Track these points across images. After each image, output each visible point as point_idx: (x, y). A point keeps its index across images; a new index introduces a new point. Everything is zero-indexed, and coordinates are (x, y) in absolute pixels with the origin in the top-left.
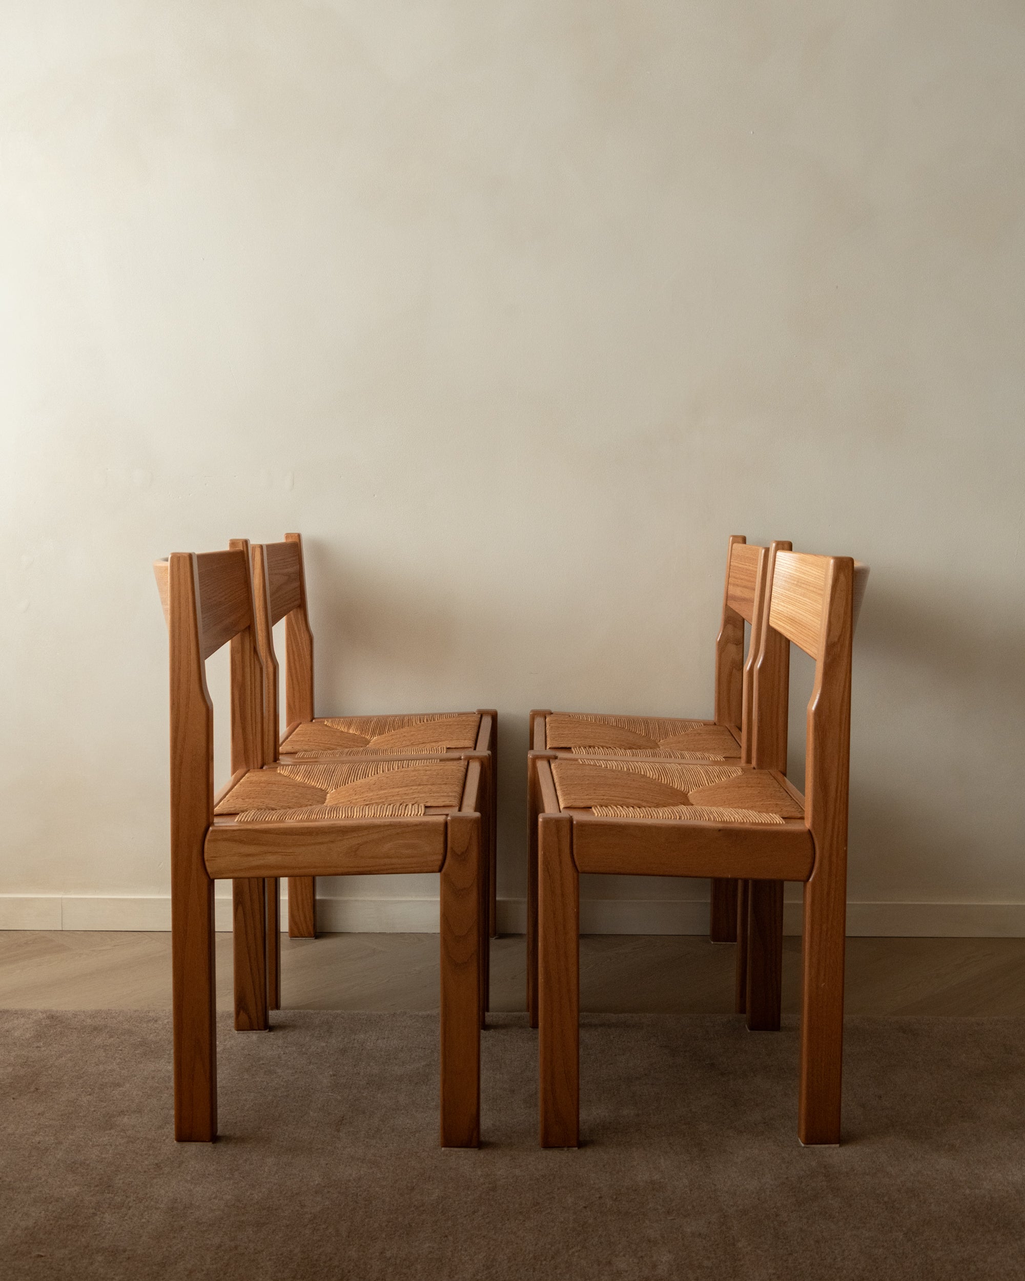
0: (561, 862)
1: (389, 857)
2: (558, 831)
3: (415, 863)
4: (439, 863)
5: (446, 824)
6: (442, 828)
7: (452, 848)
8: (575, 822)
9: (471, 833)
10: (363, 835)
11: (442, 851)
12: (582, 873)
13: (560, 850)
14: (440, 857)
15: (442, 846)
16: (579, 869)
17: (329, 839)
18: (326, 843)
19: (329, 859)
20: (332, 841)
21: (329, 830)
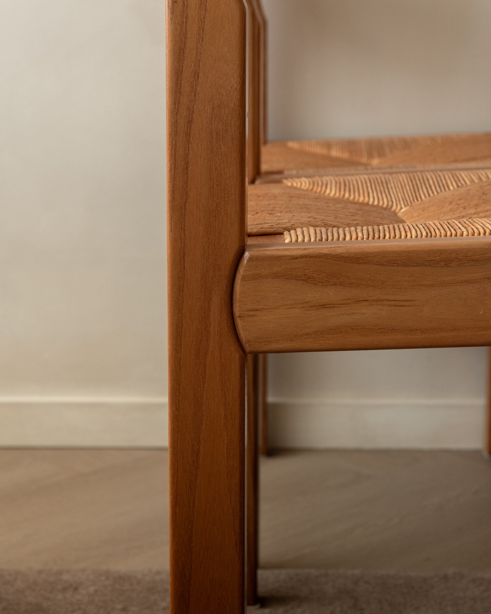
17: (483, 274)
18: (477, 281)
19: (482, 314)
20: (488, 278)
21: (484, 256)
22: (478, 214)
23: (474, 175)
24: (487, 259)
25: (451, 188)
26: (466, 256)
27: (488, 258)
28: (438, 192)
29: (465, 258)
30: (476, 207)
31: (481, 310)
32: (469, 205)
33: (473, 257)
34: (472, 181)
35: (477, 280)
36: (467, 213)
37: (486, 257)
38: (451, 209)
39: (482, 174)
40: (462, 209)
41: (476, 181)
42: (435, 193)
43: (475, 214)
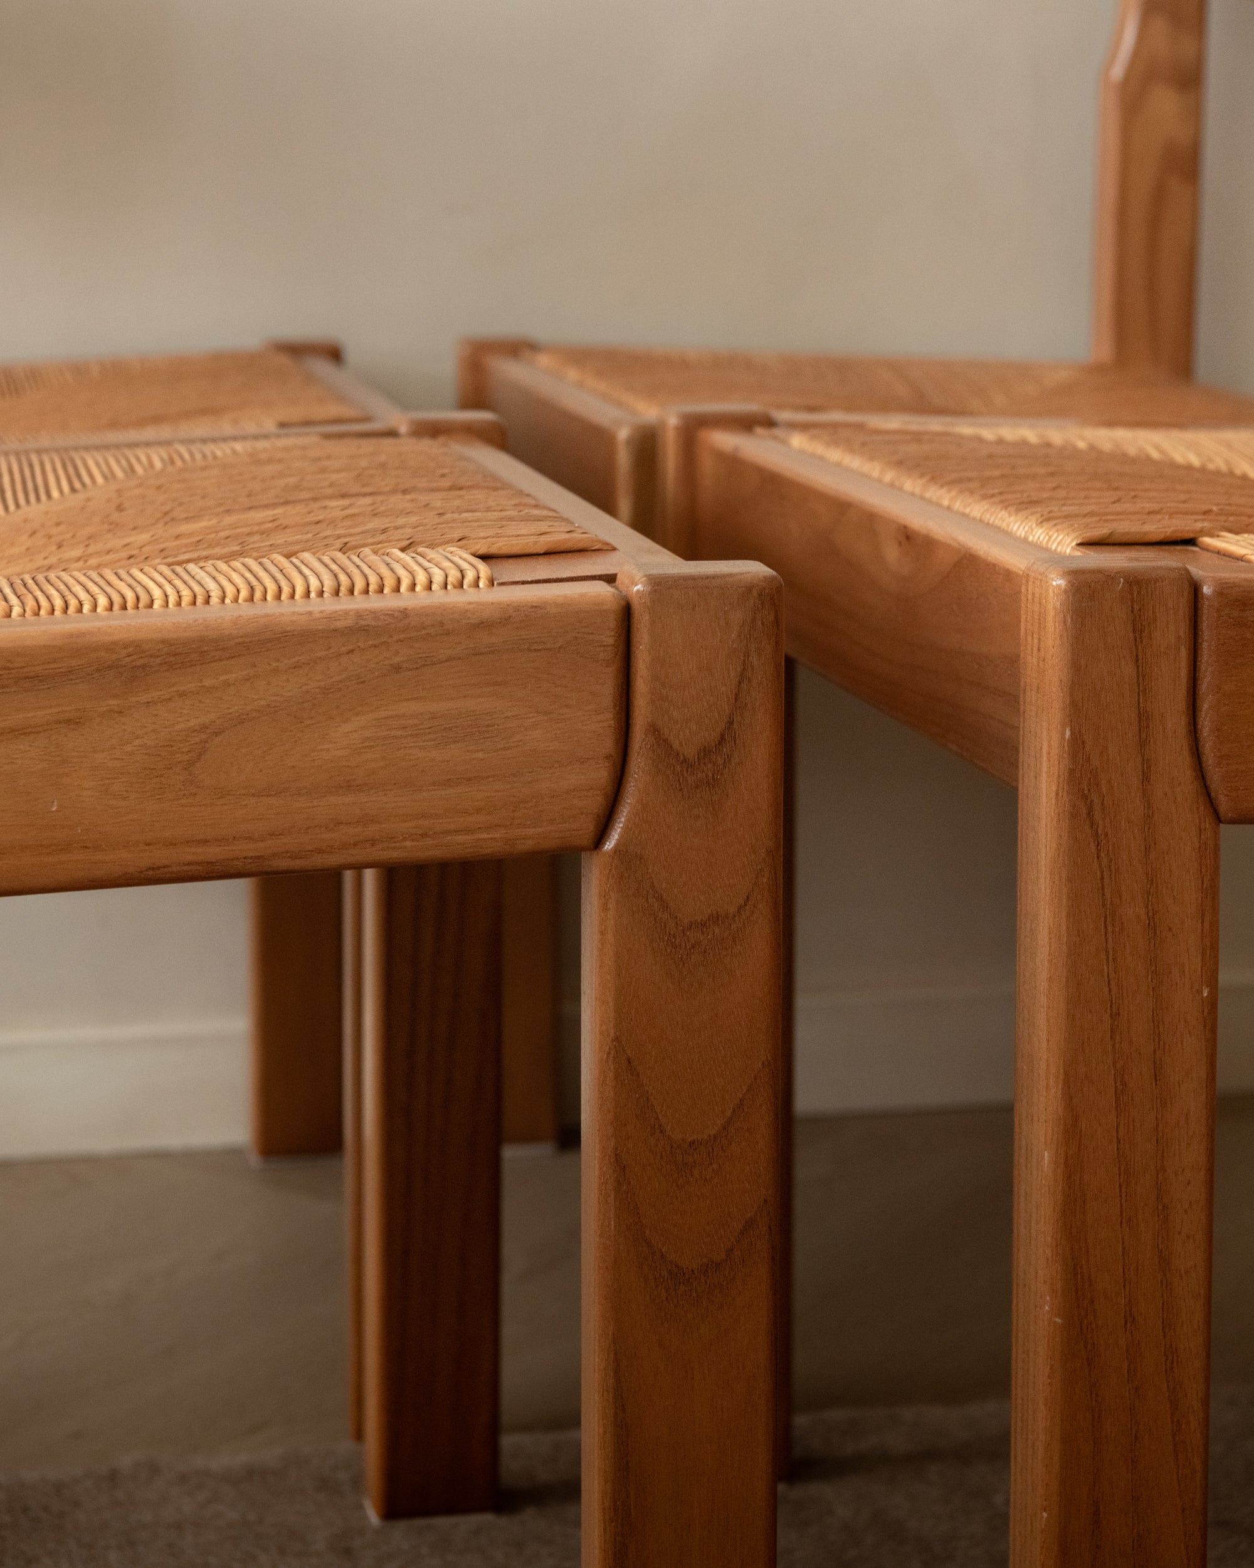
0: (1146, 778)
1: (349, 786)
2: (1140, 629)
3: (478, 811)
4: (595, 803)
5: (627, 612)
6: (609, 637)
7: (654, 730)
8: (1206, 590)
9: (747, 654)
10: (227, 684)
11: (608, 745)
12: (1232, 822)
13: (1144, 718)
14: (601, 775)
15: (603, 723)
16: (1224, 805)
17: (54, 710)
18: (40, 729)
19: (57, 811)
20: (67, 720)
21: (52, 666)
22: (86, 561)
23: (118, 461)
24: (62, 672)
25: (55, 494)
26: (9, 669)
27: (64, 670)
28: (18, 506)
29: (8, 671)
30: (87, 543)
31: (53, 802)
32: (73, 537)
33: (26, 670)
34: (109, 477)
35: (39, 726)
36: (60, 559)
37: (60, 668)
38: (28, 549)
39: (138, 459)
40: (54, 548)
41: (119, 474)
42: (12, 507)
43: (78, 559)
